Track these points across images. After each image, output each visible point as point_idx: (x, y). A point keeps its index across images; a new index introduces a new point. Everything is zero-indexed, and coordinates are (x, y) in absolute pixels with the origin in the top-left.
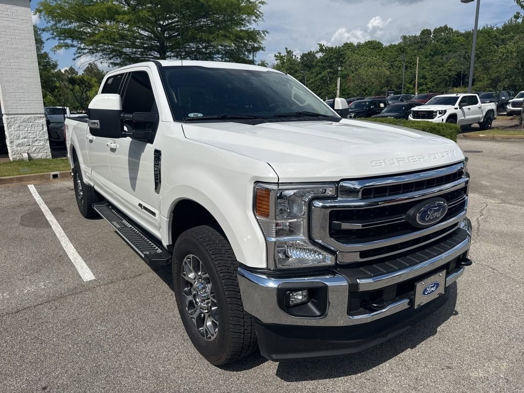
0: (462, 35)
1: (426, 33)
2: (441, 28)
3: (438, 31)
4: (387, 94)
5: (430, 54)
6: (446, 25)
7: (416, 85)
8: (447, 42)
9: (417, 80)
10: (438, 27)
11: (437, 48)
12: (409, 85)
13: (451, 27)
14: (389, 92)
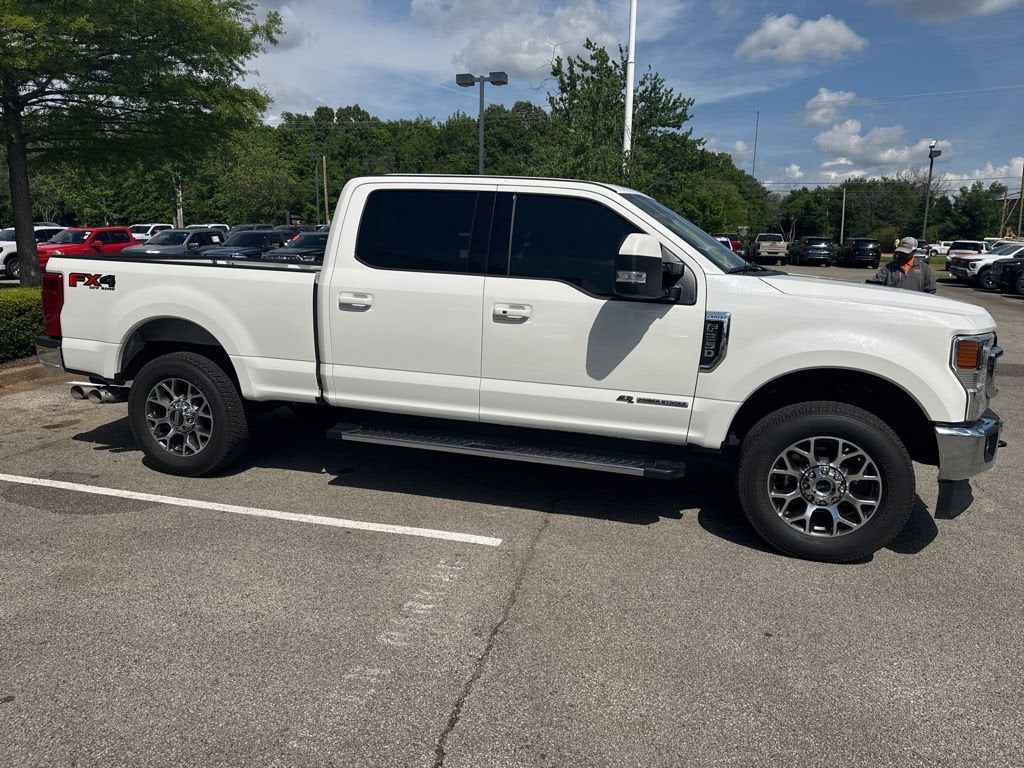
0: (383, 125)
1: (323, 113)
2: (349, 108)
3: (345, 113)
4: (288, 220)
5: (340, 154)
6: (357, 106)
7: (327, 208)
8: (362, 135)
9: (326, 198)
10: (344, 107)
11: (350, 144)
12: (312, 206)
13: (366, 110)
14: (293, 216)
